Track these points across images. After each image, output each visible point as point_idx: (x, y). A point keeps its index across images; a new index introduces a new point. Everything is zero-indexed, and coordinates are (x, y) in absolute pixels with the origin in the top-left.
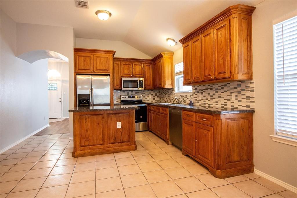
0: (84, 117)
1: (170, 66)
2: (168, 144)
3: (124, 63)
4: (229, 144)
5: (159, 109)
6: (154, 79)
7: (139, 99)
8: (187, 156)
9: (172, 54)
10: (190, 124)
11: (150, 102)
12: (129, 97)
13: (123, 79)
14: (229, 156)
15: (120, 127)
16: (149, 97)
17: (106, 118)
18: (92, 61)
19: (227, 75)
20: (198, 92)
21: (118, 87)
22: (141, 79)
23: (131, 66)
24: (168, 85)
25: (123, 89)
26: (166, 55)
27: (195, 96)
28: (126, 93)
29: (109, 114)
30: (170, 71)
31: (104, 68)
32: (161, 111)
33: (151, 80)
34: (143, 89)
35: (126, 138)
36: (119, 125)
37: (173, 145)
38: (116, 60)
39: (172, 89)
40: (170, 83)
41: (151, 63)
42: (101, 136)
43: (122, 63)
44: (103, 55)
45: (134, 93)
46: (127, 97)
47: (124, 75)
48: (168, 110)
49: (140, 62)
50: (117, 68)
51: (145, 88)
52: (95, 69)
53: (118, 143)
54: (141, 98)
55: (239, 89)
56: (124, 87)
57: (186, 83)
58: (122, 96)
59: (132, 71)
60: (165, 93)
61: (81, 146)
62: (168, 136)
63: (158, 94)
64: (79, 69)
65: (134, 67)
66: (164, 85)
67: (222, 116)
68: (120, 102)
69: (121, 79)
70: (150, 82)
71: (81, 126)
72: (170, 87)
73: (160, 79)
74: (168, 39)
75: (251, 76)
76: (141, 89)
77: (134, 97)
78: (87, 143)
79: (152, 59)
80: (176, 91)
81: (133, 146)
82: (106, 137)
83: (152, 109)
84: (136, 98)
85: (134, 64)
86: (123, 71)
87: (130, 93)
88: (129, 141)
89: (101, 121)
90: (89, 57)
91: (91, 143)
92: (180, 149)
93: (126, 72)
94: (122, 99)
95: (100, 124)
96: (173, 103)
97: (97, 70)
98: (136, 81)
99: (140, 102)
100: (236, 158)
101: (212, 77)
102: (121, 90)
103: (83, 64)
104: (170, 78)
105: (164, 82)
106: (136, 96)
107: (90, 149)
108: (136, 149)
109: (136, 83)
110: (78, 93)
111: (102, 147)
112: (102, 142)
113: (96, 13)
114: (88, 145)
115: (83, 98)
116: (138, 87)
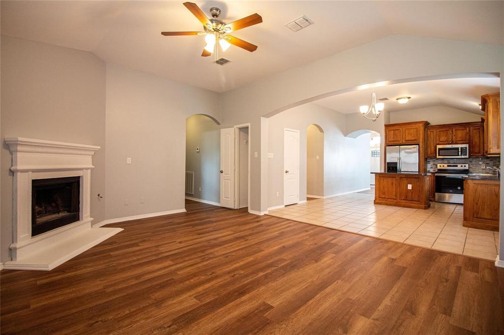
0: (382, 178)
3: (440, 130)
7: (464, 168)
12: (448, 166)
13: (439, 147)
15: (411, 189)
18: (401, 133)
21: (432, 155)
22: (464, 146)
23: (451, 132)
25: (438, 157)
28: (446, 161)
29: (401, 178)
31: (413, 139)
33: (482, 146)
34: (467, 157)
35: (416, 198)
36: (410, 187)
38: (430, 128)
42: (394, 193)
43: (438, 130)
44: (412, 127)
46: (446, 165)
47: (441, 143)
49: (464, 126)
50: (432, 136)
51: (470, 156)
52: (404, 140)
53: (409, 200)
54: (466, 168)
56: (439, 155)
58: (438, 165)
59: (452, 137)
61: (380, 197)
64: (389, 141)
65: (454, 133)
69: (436, 147)
70: (480, 148)
71: (379, 184)
76: (463, 157)
77: (457, 166)
78: (384, 196)
82: (398, 194)
84: (459, 168)
85: (454, 129)
86: (439, 138)
88: (418, 201)
89: (394, 182)
90: (398, 130)
91: (387, 197)
93: (443, 139)
94: (439, 168)
95: (394, 185)
98: (457, 149)
102: (435, 158)
103: (392, 137)
106: (459, 165)
107: (386, 201)
109: (455, 151)
110: (387, 161)
111: (395, 201)
112: (395, 198)
113: (397, 99)
114: (385, 198)
115: (392, 165)
116: (458, 155)
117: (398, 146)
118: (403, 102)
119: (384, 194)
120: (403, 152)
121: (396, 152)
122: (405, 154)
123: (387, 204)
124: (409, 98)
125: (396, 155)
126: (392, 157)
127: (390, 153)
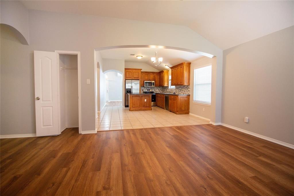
1: (167, 76)
2: (164, 109)
4: (181, 105)
5: (161, 96)
6: (160, 82)
7: (152, 91)
8: (170, 111)
9: (168, 71)
10: (171, 100)
11: (157, 93)
12: (147, 90)
13: (145, 81)
14: (181, 108)
16: (157, 90)
17: (141, 97)
18: (132, 74)
19: (182, 84)
20: (177, 88)
22: (153, 82)
23: (149, 75)
24: (166, 85)
25: (145, 86)
26: (165, 71)
27: (176, 90)
28: (146, 88)
30: (167, 78)
31: (137, 77)
32: (162, 96)
33: (158, 82)
34: (154, 86)
35: (148, 105)
36: (145, 100)
37: (166, 109)
38: (142, 72)
39: (168, 87)
40: (167, 84)
41: (158, 74)
42: (139, 104)
43: (145, 74)
44: (137, 71)
45: (150, 88)
46: (146, 90)
48: (164, 95)
49: (153, 74)
50: (142, 76)
51: (155, 86)
52: (133, 77)
53: (145, 107)
54: (153, 91)
55: (187, 88)
57: (172, 85)
58: (144, 90)
59: (149, 77)
60: (165, 89)
61: (132, 107)
62: (164, 106)
63: (161, 89)
64: (127, 77)
66: (164, 85)
67: (179, 96)
68: (143, 92)
69: (144, 82)
70: (158, 83)
72: (167, 86)
73: (162, 82)
74: (166, 65)
75: (190, 84)
76: (153, 86)
77: (150, 90)
79: (159, 72)
80: (169, 88)
81: (150, 109)
82: (141, 104)
83: (158, 96)
84: (151, 91)
87: (148, 88)
88: (149, 107)
90: (131, 72)
92: (168, 110)
93: (146, 78)
94: (144, 91)
96: (168, 93)
97: (134, 78)
98: (151, 83)
99: (152, 92)
100: (183, 109)
101: (179, 84)
102: (144, 86)
103: (128, 75)
104: (167, 82)
105: (164, 84)
106: (151, 90)
108: (151, 110)
109: (151, 84)
110: (126, 88)
111: (139, 108)
112: (139, 106)
113: (137, 56)
114: (135, 107)
115: (128, 90)
116: (152, 85)
117: (131, 80)
118: (139, 58)
119: (134, 105)
120: (133, 83)
121: (130, 83)
122: (134, 84)
123: (136, 110)
124: (142, 56)
125: (130, 85)
126: (128, 86)
127: (127, 84)
